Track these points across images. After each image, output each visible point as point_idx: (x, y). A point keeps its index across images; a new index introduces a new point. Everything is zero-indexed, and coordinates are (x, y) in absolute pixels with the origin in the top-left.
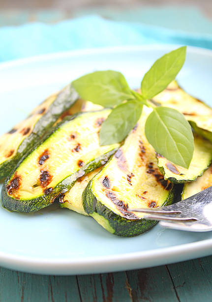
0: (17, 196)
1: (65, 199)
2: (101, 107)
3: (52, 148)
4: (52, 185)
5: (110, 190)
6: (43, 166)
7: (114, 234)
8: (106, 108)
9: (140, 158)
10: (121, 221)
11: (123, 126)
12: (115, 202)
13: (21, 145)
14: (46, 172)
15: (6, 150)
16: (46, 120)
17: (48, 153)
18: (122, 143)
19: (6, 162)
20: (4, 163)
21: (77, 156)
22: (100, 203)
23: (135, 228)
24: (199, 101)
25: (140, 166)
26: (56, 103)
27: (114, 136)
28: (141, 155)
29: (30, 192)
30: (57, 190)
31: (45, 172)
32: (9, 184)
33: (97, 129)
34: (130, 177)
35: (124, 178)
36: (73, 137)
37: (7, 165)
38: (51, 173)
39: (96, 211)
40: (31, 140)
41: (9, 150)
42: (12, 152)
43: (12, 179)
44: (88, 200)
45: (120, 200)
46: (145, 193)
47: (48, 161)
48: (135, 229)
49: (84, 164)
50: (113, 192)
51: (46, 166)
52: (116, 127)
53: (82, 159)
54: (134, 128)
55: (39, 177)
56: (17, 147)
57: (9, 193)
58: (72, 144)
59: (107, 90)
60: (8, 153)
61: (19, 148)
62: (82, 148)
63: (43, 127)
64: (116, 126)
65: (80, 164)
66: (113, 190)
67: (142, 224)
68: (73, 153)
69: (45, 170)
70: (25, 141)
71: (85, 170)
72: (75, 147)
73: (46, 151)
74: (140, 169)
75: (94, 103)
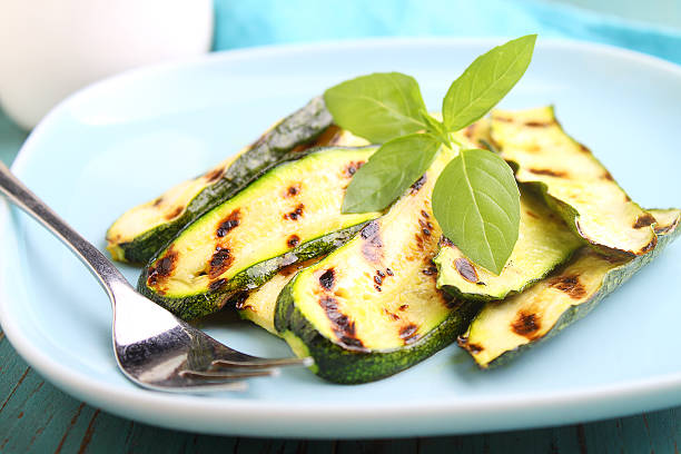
0: (162, 288)
1: (248, 302)
2: (364, 142)
3: (247, 208)
4: (228, 274)
5: (331, 294)
6: (223, 239)
7: (318, 374)
8: (374, 144)
9: (415, 242)
10: (331, 352)
11: (395, 180)
12: (332, 316)
13: (196, 198)
14: (226, 250)
15: (172, 207)
16: (256, 158)
17: (239, 216)
18: (384, 211)
19: (161, 226)
20: (157, 228)
21: (292, 228)
22: (299, 312)
23: (357, 367)
24: (584, 149)
25: (411, 259)
26: (282, 129)
27: (374, 196)
28: (419, 239)
29: (186, 283)
30: (234, 284)
31: (224, 250)
32: (154, 265)
33: (345, 182)
34: (383, 276)
35: (368, 275)
36: (293, 192)
37: (163, 232)
38: (233, 254)
39: (289, 328)
40: (217, 191)
41: (176, 207)
42: (179, 211)
43: (161, 257)
44: (281, 305)
45: (343, 313)
46: (403, 308)
47: (235, 231)
48: (358, 371)
49: (298, 244)
50: (337, 298)
51: (228, 240)
52: (384, 182)
53: (299, 234)
54: (416, 186)
55: (210, 258)
56: (188, 203)
57: (150, 282)
58: (289, 205)
59: (383, 110)
60: (173, 211)
61: (191, 204)
62: (304, 213)
63: (247, 169)
64: (384, 178)
65: (292, 242)
66: (336, 294)
67: (372, 363)
68: (284, 221)
69: (225, 247)
70: (207, 191)
71: (298, 255)
72: (293, 210)
73: (236, 212)
74: (409, 263)
75: (354, 134)
